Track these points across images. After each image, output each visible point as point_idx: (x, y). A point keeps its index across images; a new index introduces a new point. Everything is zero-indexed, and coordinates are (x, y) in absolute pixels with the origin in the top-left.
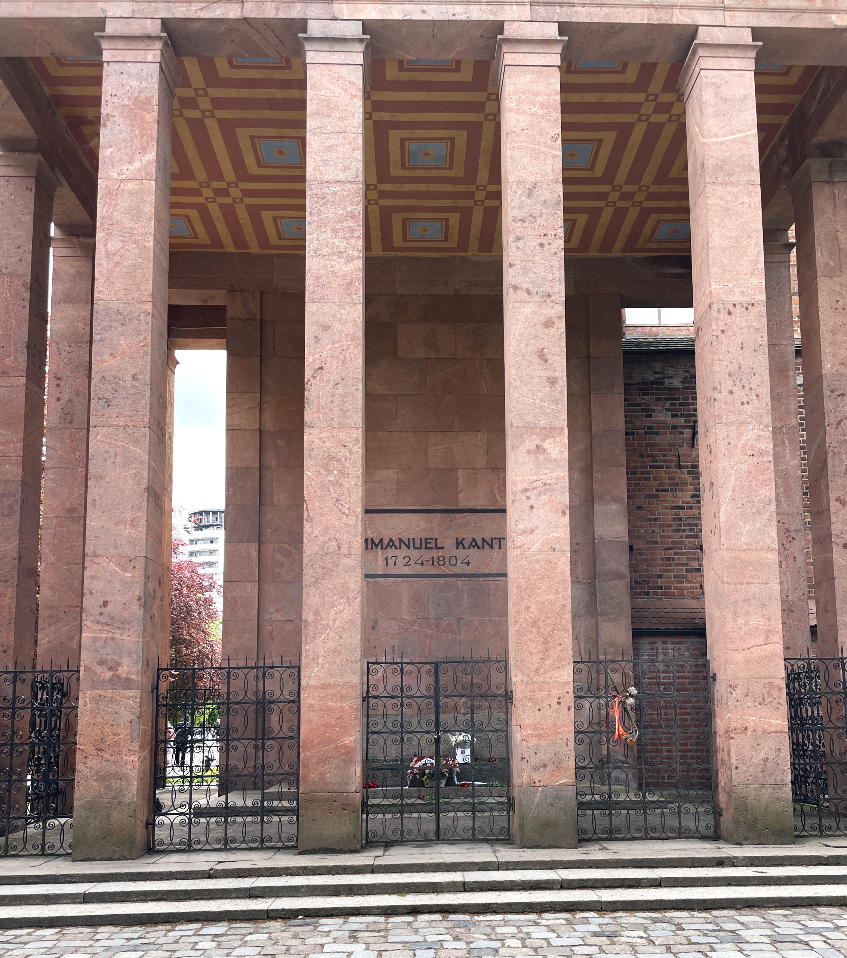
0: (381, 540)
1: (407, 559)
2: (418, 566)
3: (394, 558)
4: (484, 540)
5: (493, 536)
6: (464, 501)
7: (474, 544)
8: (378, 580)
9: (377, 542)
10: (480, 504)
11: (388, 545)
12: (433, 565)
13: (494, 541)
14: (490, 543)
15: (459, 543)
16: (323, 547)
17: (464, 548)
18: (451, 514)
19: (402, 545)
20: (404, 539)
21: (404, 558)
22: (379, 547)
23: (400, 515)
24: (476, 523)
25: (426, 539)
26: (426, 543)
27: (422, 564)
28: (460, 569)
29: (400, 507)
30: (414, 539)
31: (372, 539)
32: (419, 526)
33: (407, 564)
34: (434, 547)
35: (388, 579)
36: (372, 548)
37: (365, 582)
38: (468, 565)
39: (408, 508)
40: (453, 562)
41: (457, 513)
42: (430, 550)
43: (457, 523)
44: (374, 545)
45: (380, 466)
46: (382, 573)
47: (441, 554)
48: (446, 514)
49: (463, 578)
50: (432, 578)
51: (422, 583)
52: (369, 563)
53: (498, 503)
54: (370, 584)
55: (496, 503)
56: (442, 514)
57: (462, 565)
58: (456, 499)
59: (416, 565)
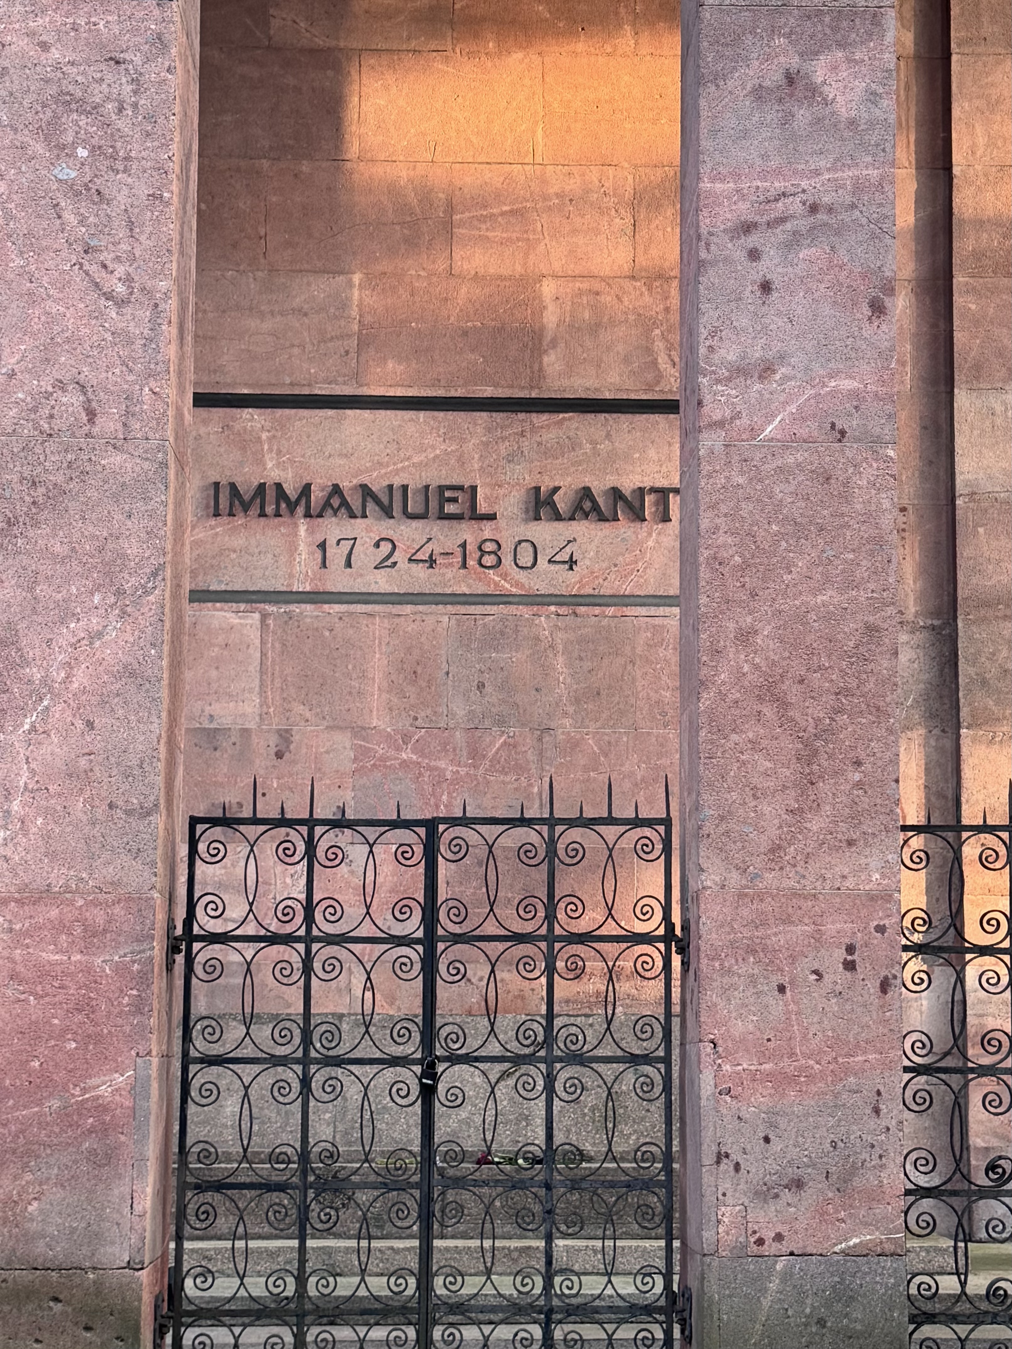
1: (386, 548)
2: (420, 571)
3: (346, 545)
4: (617, 495)
6: (563, 375)
7: (587, 505)
8: (297, 608)
9: (293, 495)
10: (611, 384)
11: (327, 504)
12: (464, 565)
13: (650, 499)
14: (636, 504)
15: (543, 503)
16: (35, 410)
17: (558, 517)
18: (522, 416)
19: (371, 506)
20: (374, 489)
21: (377, 545)
23: (366, 414)
24: (594, 443)
25: (441, 489)
26: (443, 501)
27: (431, 562)
28: (545, 579)
29: (365, 392)
30: (405, 488)
31: (279, 486)
32: (422, 449)
33: (386, 564)
34: (467, 514)
35: (326, 606)
36: (278, 515)
37: (257, 616)
38: (571, 568)
39: (391, 392)
40: (526, 558)
41: (537, 412)
42: (455, 522)
43: (540, 444)
44: (283, 505)
45: (306, 266)
46: (308, 589)
47: (487, 534)
48: (505, 414)
49: (553, 608)
50: (459, 607)
51: (430, 620)
52: (268, 560)
53: (663, 384)
54: (270, 622)
55: (658, 382)
56: (494, 414)
57: (553, 567)
58: (536, 367)
59: (414, 565)
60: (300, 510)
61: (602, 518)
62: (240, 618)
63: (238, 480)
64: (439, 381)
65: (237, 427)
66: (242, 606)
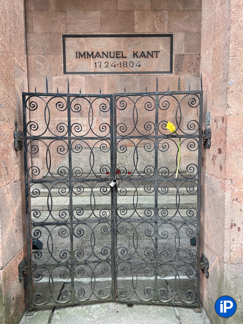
0: (93, 53)
1: (107, 64)
3: (100, 63)
4: (148, 53)
5: (153, 50)
6: (138, 30)
7: (143, 55)
8: (91, 75)
9: (90, 54)
10: (147, 31)
11: (96, 55)
12: (121, 67)
13: (154, 53)
14: (152, 55)
15: (135, 55)
17: (138, 57)
18: (131, 38)
19: (104, 56)
20: (105, 52)
21: (105, 63)
23: (103, 38)
24: (144, 43)
25: (117, 52)
26: (117, 54)
27: (115, 66)
28: (135, 69)
29: (102, 34)
30: (110, 52)
31: (87, 52)
32: (113, 45)
33: (107, 67)
34: (121, 57)
35: (96, 74)
36: (88, 58)
37: (84, 76)
38: (140, 67)
39: (107, 34)
40: (132, 65)
41: (133, 37)
42: (119, 59)
43: (134, 43)
44: (88, 56)
45: (91, 9)
46: (93, 71)
47: (125, 61)
48: (127, 38)
49: (136, 74)
50: (120, 74)
51: (115, 77)
52: (86, 66)
53: (156, 31)
54: (87, 78)
55: (155, 31)
56: (126, 38)
57: (136, 67)
58: (133, 28)
59: (112, 67)
60: (92, 57)
61: (145, 57)
62: (81, 77)
63: (80, 51)
64: (116, 31)
65: (80, 41)
66: (82, 75)
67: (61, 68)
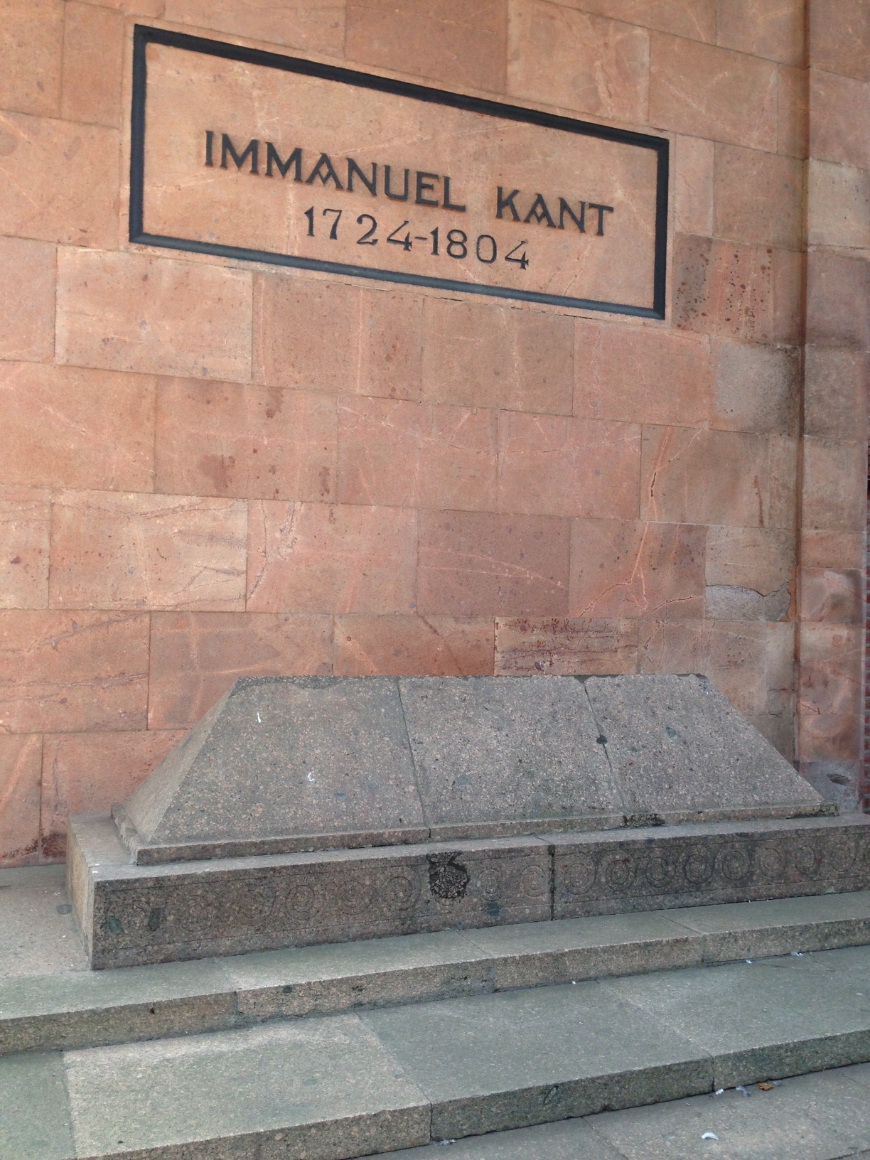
0: (297, 155)
1: (367, 224)
2: (397, 250)
3: (332, 217)
4: (564, 206)
5: (587, 200)
6: (523, 87)
7: (539, 210)
8: (287, 271)
9: (285, 158)
10: (561, 103)
11: (316, 172)
12: (435, 252)
13: (591, 213)
14: (578, 216)
15: (504, 203)
17: (516, 218)
18: (487, 118)
19: (356, 180)
20: (360, 164)
21: (360, 220)
22: (291, 173)
24: (545, 155)
25: (420, 175)
26: (421, 187)
27: (407, 244)
28: (504, 274)
29: (353, 67)
30: (388, 168)
31: (271, 147)
32: (402, 133)
33: (368, 240)
34: (442, 202)
35: (315, 272)
36: (269, 174)
37: (249, 274)
39: (376, 72)
40: (487, 255)
41: (501, 117)
42: (429, 209)
43: (500, 147)
44: (275, 166)
46: (296, 254)
47: (456, 226)
48: (473, 115)
49: (510, 300)
50: (431, 289)
51: (408, 298)
52: (258, 219)
53: (601, 111)
54: (262, 282)
55: (598, 109)
56: (464, 113)
57: (509, 264)
58: (502, 74)
61: (551, 224)
62: (233, 273)
63: (231, 133)
64: (419, 70)
65: (229, 78)
66: (234, 262)
67: (117, 205)
